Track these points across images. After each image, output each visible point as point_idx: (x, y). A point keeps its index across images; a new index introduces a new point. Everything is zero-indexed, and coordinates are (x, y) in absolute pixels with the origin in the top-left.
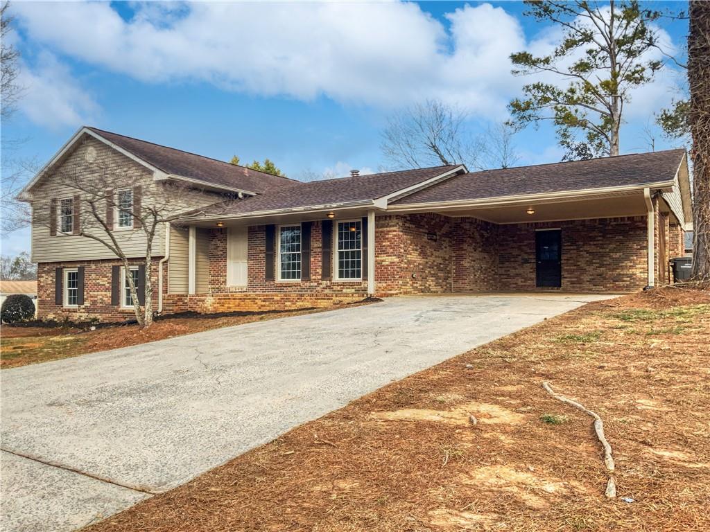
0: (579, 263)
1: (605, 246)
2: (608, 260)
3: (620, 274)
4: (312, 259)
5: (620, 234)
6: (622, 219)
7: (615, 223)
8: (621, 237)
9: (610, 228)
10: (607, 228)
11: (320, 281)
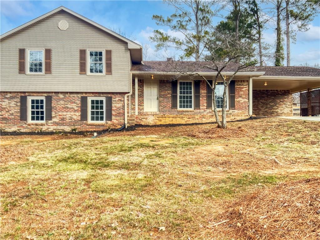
0: (258, 107)
1: (268, 100)
2: (269, 106)
3: (273, 111)
4: (201, 99)
5: (273, 96)
6: (274, 90)
7: (272, 92)
8: (273, 97)
9: (270, 93)
10: (268, 93)
11: (206, 110)
